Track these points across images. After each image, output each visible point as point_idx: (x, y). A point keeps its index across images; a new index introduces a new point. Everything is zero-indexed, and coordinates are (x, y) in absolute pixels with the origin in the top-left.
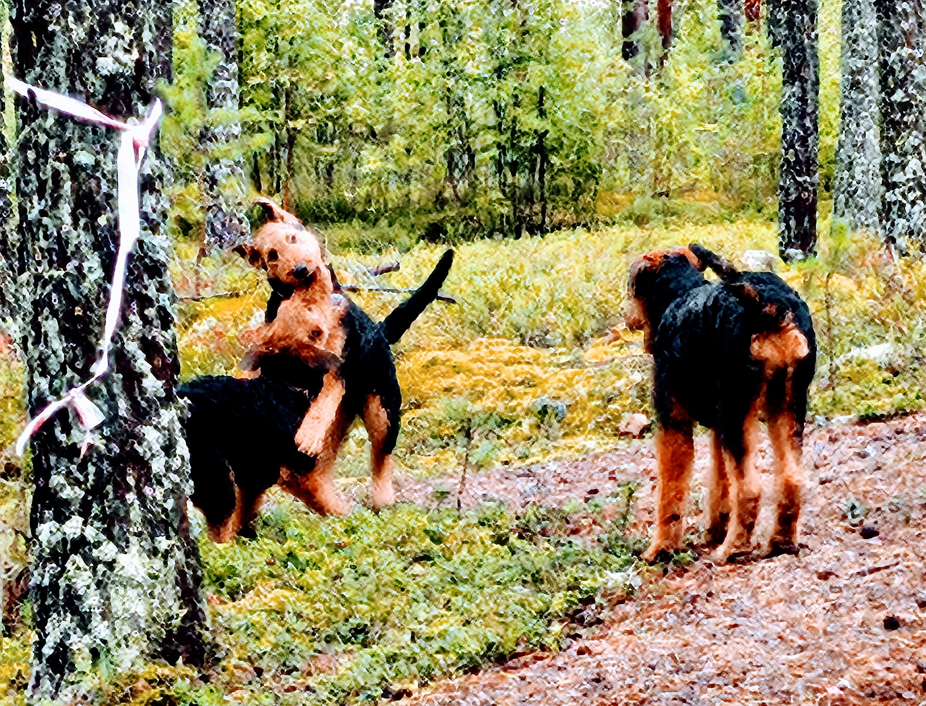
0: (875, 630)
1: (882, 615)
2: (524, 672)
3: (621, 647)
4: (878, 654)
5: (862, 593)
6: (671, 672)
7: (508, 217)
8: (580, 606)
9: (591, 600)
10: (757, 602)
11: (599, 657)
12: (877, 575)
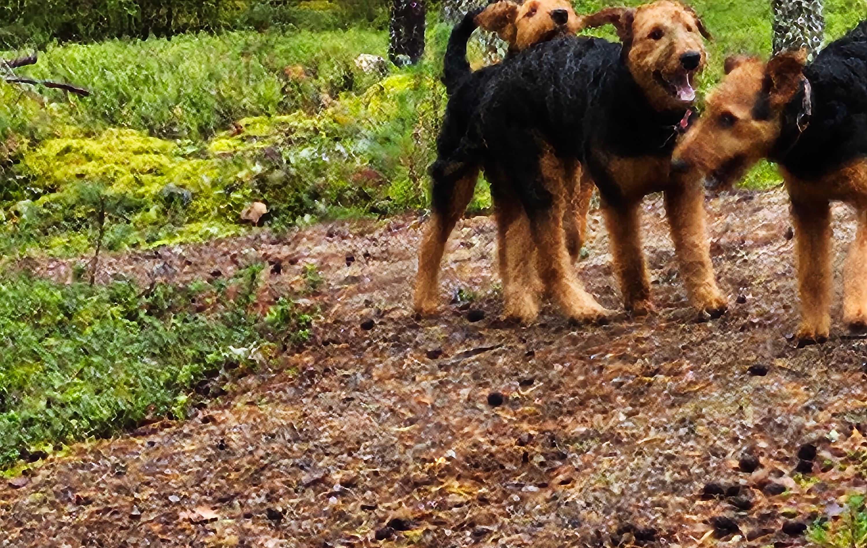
0: (480, 406)
1: (486, 392)
2: (152, 438)
3: (243, 417)
4: (482, 428)
5: (468, 371)
6: (289, 441)
7: (136, 20)
8: (205, 378)
9: (216, 373)
10: (371, 377)
11: (223, 426)
12: (482, 355)
